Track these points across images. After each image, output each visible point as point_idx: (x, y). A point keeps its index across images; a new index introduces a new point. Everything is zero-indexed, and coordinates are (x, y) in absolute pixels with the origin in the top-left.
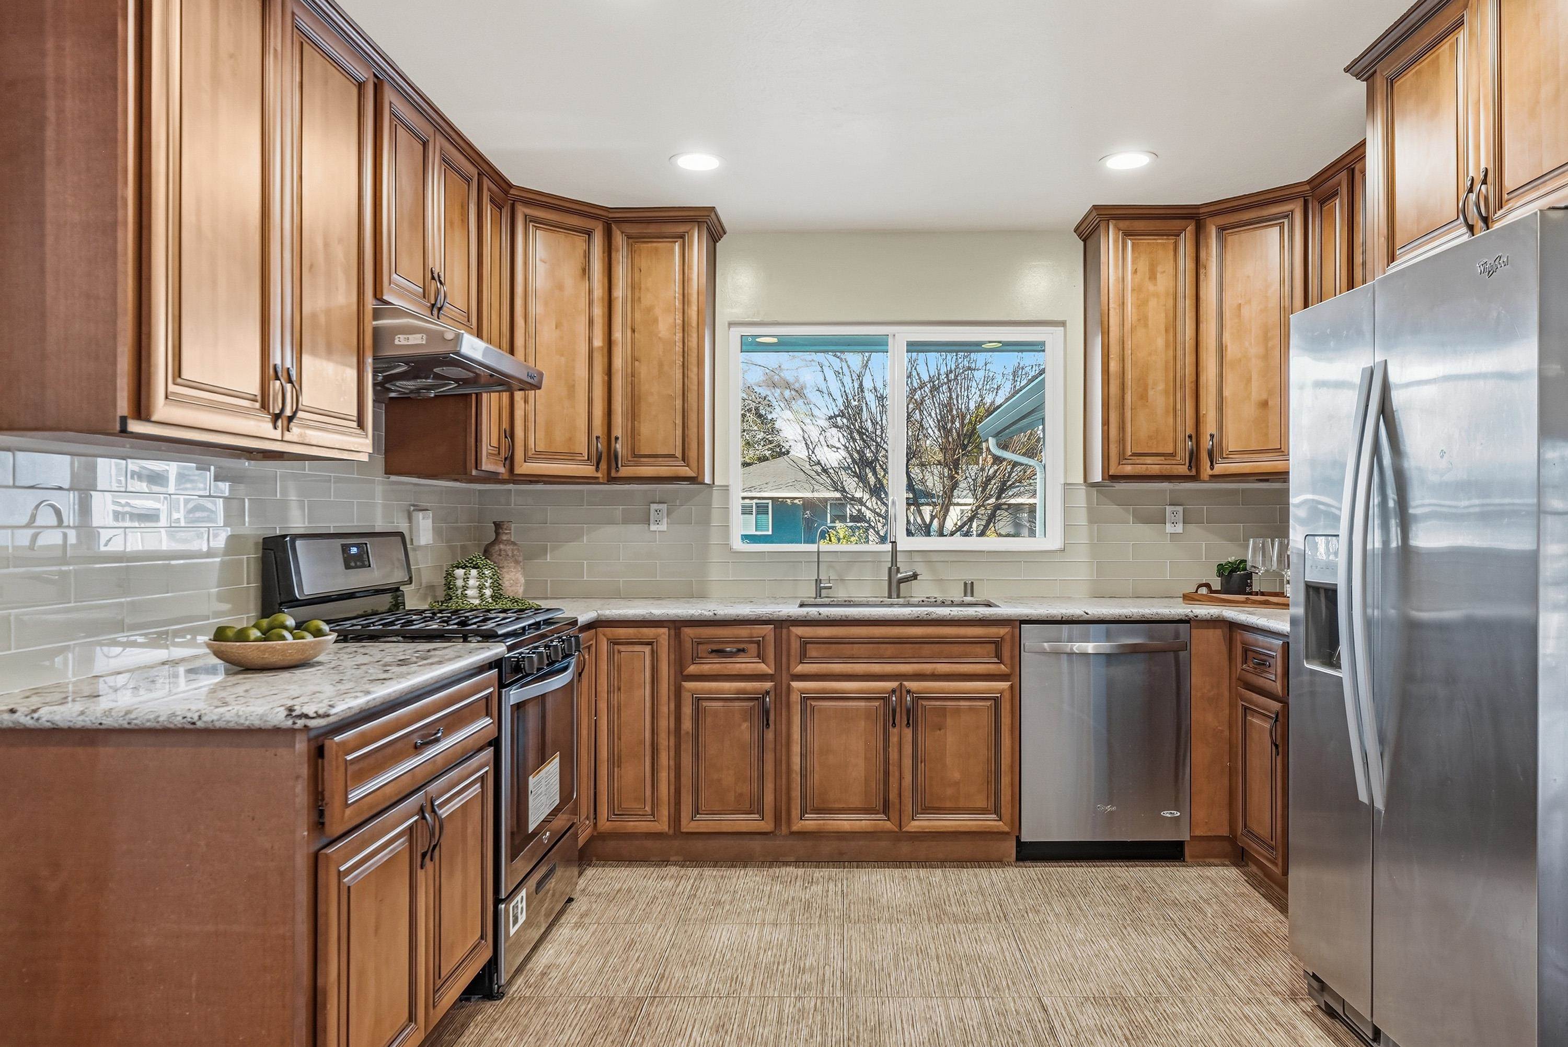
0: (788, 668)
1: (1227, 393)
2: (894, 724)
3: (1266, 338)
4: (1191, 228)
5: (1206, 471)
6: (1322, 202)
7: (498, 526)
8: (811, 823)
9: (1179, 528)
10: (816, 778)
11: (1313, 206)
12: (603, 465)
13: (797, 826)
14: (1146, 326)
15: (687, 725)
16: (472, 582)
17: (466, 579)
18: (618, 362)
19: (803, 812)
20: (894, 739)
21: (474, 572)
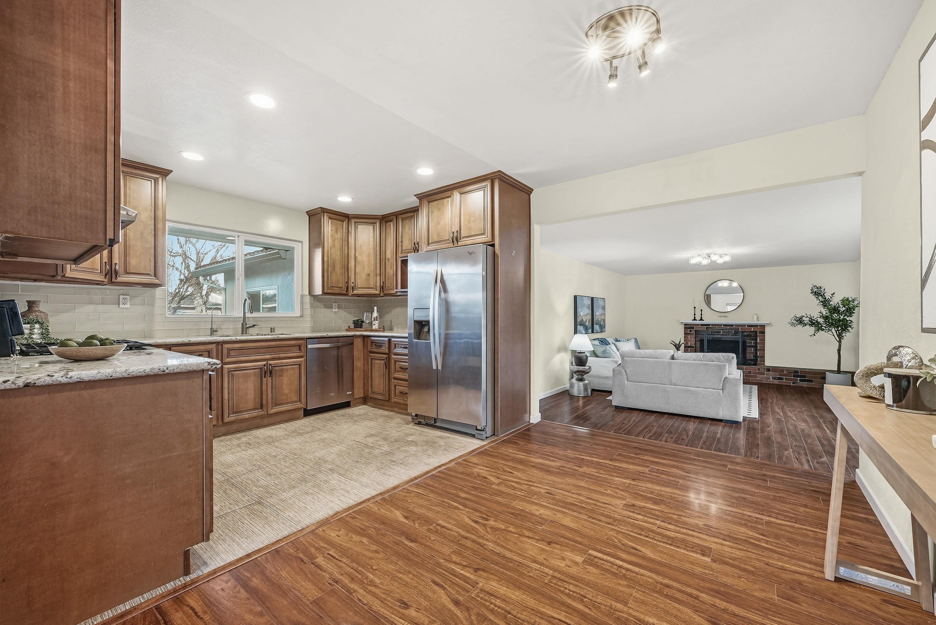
1: (357, 270)
2: (265, 377)
3: (369, 256)
4: (347, 220)
5: (351, 293)
6: (386, 222)
7: (32, 303)
8: (233, 417)
9: (337, 310)
10: (234, 400)
11: (384, 223)
12: (109, 276)
13: (228, 420)
14: (335, 247)
19: (229, 414)
20: (265, 382)
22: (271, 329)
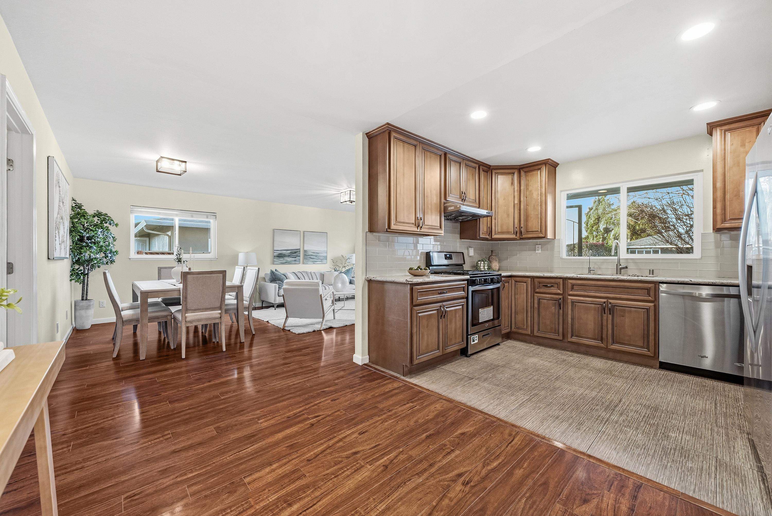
0: (567, 293)
2: (605, 313)
7: (492, 251)
8: (574, 339)
10: (576, 326)
12: (518, 235)
13: (570, 340)
15: (536, 305)
16: (482, 265)
17: (480, 264)
18: (522, 207)
19: (572, 336)
20: (605, 318)
21: (482, 262)
22: (650, 270)
